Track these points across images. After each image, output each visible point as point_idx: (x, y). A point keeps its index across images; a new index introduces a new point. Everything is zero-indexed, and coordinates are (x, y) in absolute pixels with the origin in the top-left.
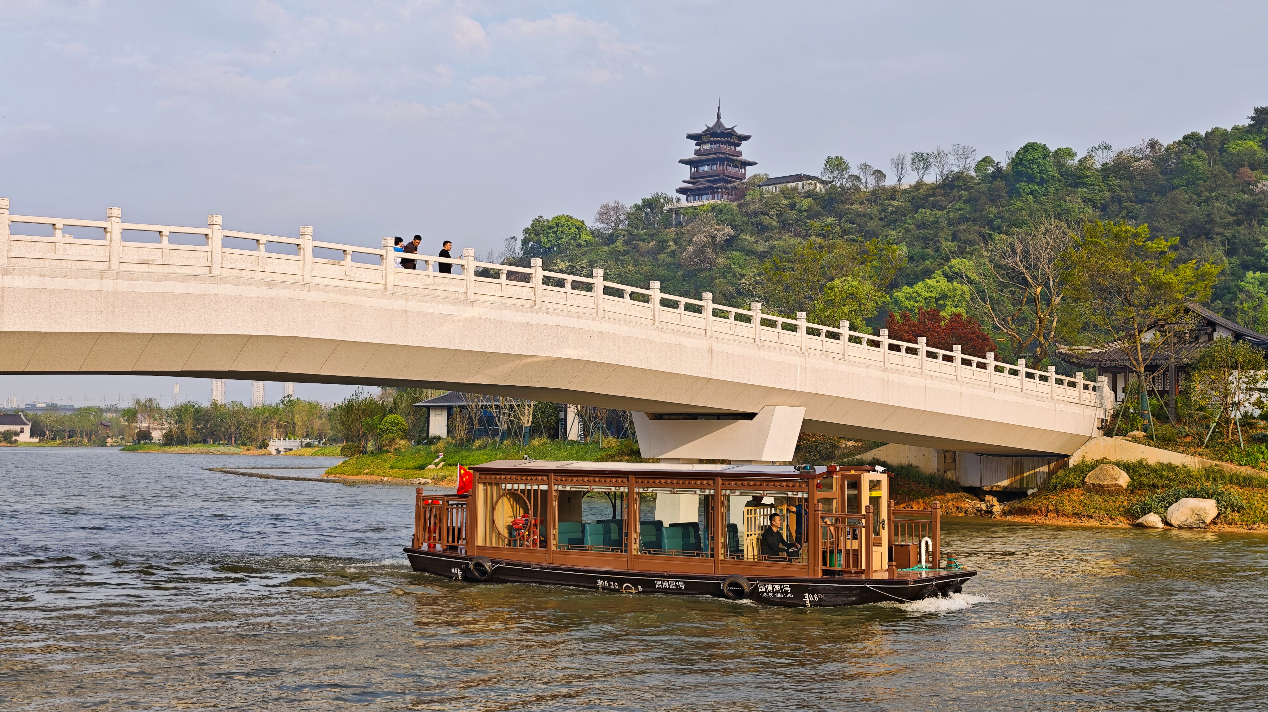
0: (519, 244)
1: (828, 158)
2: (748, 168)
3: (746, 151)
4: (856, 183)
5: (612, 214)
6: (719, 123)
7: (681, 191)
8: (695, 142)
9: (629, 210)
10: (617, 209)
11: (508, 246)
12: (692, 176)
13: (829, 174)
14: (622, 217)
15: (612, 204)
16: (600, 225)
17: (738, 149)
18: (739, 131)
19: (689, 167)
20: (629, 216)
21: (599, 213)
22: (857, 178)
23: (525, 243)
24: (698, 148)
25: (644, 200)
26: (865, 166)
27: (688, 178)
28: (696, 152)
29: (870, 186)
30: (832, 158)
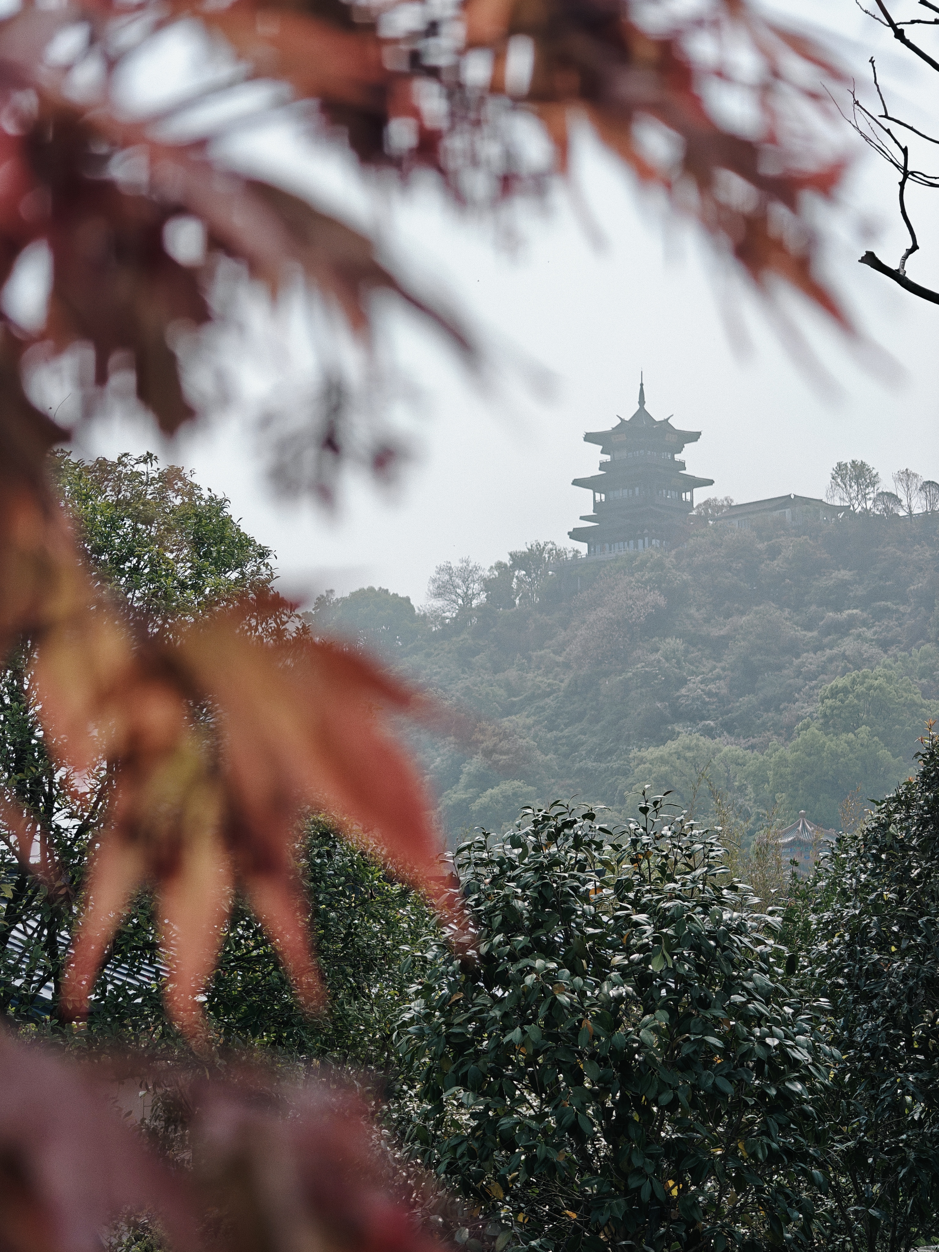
1: (839, 465)
2: (697, 489)
4: (891, 506)
5: (459, 581)
6: (642, 413)
7: (575, 535)
8: (600, 447)
9: (486, 574)
10: (467, 574)
12: (597, 506)
13: (840, 492)
14: (476, 587)
15: (456, 564)
16: (438, 603)
17: (677, 457)
19: (589, 491)
20: (488, 584)
21: (434, 581)
22: (892, 497)
24: (607, 458)
25: (513, 556)
26: (907, 476)
27: (590, 512)
28: (603, 466)
29: (916, 511)
30: (846, 465)
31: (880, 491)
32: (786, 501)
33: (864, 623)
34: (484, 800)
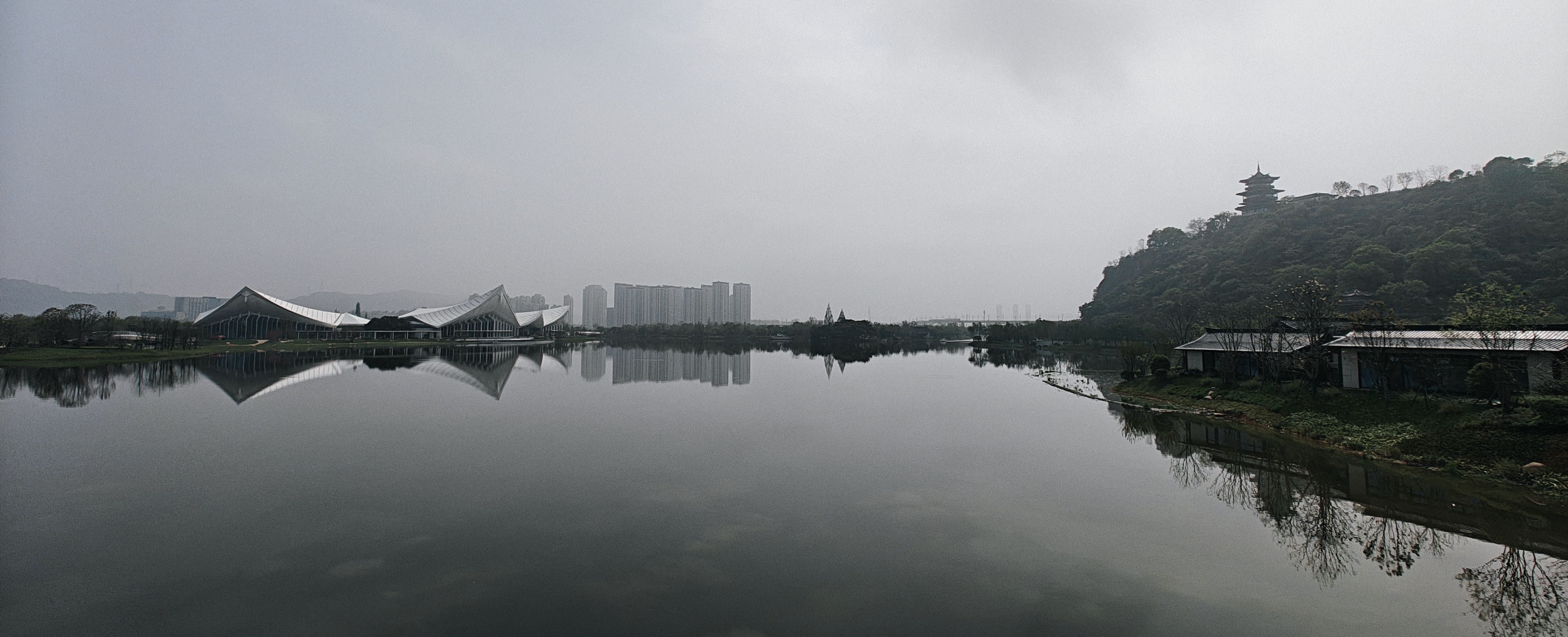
0: (1146, 242)
1: (1335, 183)
2: (1279, 194)
3: (1276, 185)
4: (1357, 194)
6: (1259, 173)
7: (1238, 209)
8: (1245, 184)
9: (1207, 221)
10: (1200, 222)
11: (1140, 244)
12: (1244, 200)
13: (1337, 191)
14: (1203, 225)
15: (1196, 219)
16: (1190, 230)
17: (1272, 184)
18: (1271, 175)
19: (1242, 196)
20: (1207, 224)
22: (1357, 191)
23: (1149, 241)
24: (1247, 187)
25: (1215, 216)
26: (1362, 185)
27: (1242, 202)
28: (1246, 189)
29: (1367, 195)
30: (1338, 183)
31: (1352, 189)
32: (1316, 195)
33: (1351, 229)
34: (1224, 284)
